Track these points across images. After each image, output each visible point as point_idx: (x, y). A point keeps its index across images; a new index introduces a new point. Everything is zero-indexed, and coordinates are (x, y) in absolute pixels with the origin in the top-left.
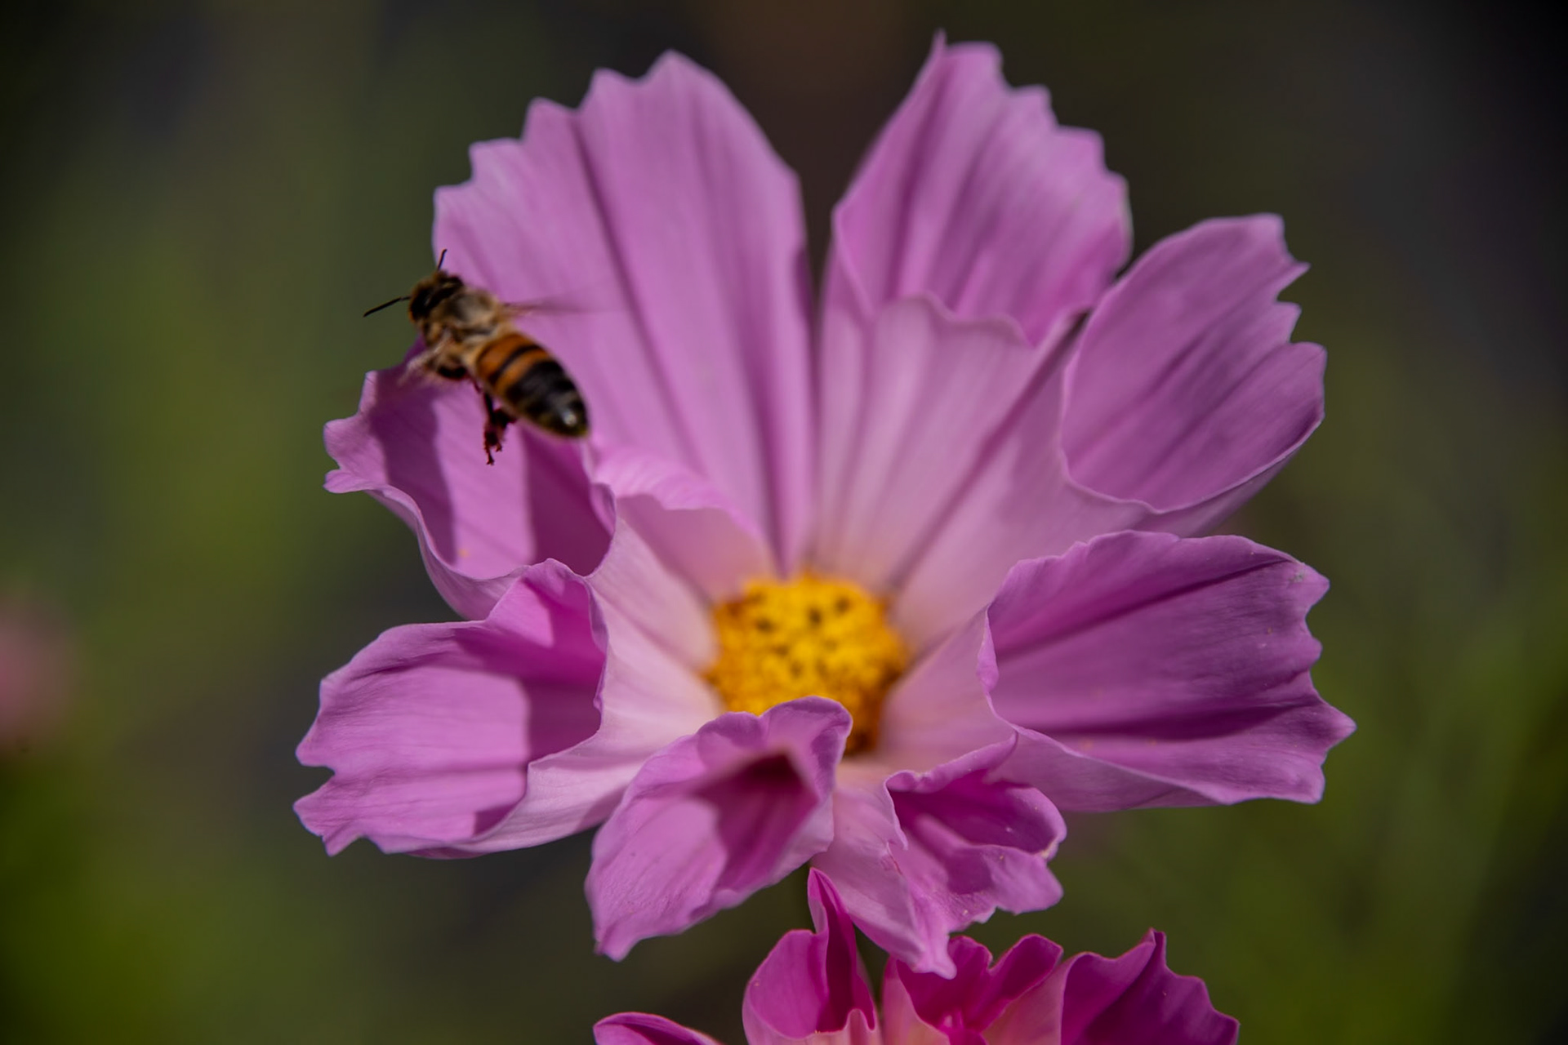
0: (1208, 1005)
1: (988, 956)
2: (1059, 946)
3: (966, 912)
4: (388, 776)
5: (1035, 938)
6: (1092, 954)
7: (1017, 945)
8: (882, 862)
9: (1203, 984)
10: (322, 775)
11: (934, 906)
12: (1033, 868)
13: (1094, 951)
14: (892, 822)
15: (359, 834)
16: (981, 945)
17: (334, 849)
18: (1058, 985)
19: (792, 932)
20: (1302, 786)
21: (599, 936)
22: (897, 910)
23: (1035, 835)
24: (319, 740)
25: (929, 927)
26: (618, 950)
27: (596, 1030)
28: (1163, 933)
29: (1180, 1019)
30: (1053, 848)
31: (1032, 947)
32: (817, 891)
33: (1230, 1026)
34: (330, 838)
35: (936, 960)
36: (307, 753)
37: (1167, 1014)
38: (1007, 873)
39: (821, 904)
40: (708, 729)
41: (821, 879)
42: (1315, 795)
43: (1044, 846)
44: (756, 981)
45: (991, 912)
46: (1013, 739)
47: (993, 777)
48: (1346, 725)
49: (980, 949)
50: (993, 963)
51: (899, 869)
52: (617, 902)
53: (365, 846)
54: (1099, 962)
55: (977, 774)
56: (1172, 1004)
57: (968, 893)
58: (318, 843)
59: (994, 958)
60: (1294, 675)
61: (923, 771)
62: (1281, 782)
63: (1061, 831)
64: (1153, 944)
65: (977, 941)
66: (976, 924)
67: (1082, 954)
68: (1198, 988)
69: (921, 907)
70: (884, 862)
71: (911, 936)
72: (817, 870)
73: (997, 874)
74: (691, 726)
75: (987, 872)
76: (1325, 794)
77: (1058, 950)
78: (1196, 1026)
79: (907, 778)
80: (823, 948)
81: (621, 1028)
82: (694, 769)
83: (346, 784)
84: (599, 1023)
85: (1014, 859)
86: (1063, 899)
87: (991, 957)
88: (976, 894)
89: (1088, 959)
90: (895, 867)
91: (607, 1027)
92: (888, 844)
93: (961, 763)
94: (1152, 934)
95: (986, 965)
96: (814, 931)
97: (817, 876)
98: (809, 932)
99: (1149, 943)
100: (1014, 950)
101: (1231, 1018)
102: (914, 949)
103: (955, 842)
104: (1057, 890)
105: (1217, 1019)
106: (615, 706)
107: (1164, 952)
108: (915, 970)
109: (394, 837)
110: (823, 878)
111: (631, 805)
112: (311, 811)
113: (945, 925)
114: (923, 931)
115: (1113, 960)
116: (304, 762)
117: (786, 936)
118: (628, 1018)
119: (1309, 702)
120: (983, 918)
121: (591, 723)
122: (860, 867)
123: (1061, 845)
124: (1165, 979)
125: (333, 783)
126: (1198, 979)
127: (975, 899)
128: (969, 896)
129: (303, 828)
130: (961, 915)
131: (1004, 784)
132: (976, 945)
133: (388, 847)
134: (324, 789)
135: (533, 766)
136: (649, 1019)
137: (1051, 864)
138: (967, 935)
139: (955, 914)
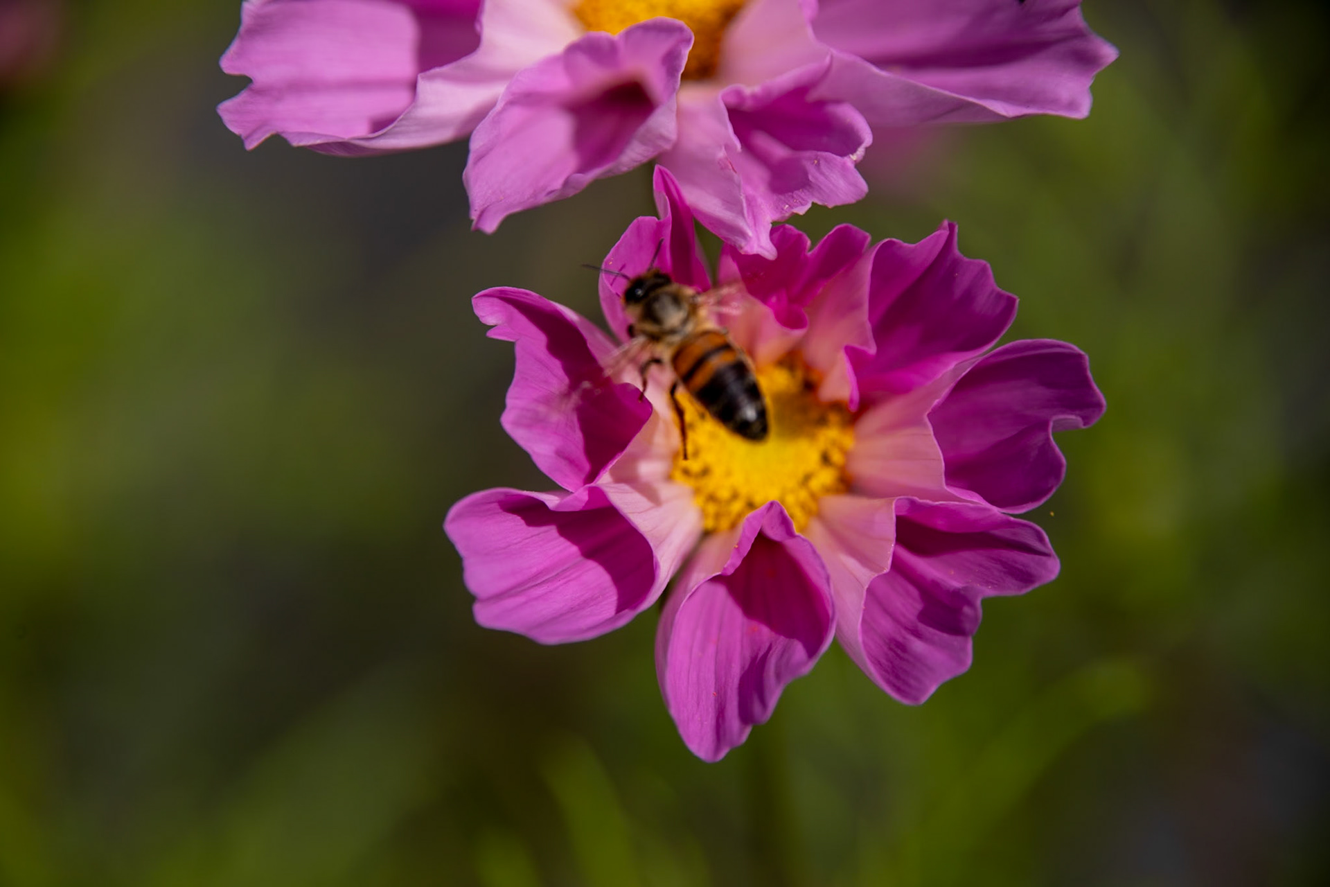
0: (994, 284)
1: (807, 242)
2: (868, 234)
3: (787, 206)
4: (300, 87)
5: (847, 228)
6: (894, 239)
7: (831, 232)
8: (719, 163)
9: (988, 265)
10: (242, 83)
11: (760, 200)
12: (844, 167)
13: (896, 238)
14: (727, 129)
15: (273, 132)
16: (800, 232)
17: (251, 145)
18: (866, 268)
19: (640, 218)
20: (1072, 105)
21: (474, 216)
22: (732, 203)
23: (848, 141)
24: (240, 54)
25: (755, 218)
26: (490, 226)
27: (473, 301)
28: (955, 223)
29: (969, 296)
30: (861, 152)
31: (844, 234)
32: (662, 186)
33: (1011, 301)
34: (249, 136)
35: (760, 244)
36: (229, 64)
37: (958, 292)
38: (822, 174)
39: (665, 194)
40: (573, 49)
41: (665, 176)
42: (1084, 112)
43: (854, 151)
44: (610, 260)
45: (809, 206)
46: (827, 60)
47: (813, 96)
48: (1109, 53)
49: (800, 236)
50: (811, 247)
51: (733, 168)
52: (490, 191)
53: (277, 142)
54: (901, 247)
55: (799, 92)
56: (963, 282)
57: (790, 191)
58: (238, 141)
59: (812, 243)
60: (1066, 10)
61: (751, 89)
62: (1054, 102)
63: (868, 139)
64: (947, 232)
65: (797, 229)
66: (795, 215)
67: (886, 240)
68: (984, 270)
69: (750, 201)
70: (721, 163)
71: (742, 224)
72: (663, 168)
73: (813, 175)
74: (557, 47)
75: (806, 173)
76: (1092, 111)
77: (865, 238)
78: (982, 302)
79: (738, 93)
80: (668, 231)
81: (496, 300)
82: (561, 83)
83: (261, 92)
84: (476, 295)
85: (827, 161)
86: (868, 195)
87: (809, 243)
88: (796, 192)
89: (891, 243)
90: (730, 167)
91: (484, 299)
92: (723, 148)
93: (785, 79)
94: (946, 223)
95: (805, 248)
96: (658, 219)
97: (661, 172)
98: (655, 218)
99: (942, 231)
100: (829, 236)
101: (1010, 294)
102: (743, 234)
103: (779, 151)
104: (864, 187)
105: (1000, 296)
106: (492, 29)
107: (956, 239)
108: (742, 252)
109: (301, 134)
110: (667, 174)
111: (504, 110)
112: (233, 114)
113: (768, 217)
114: (750, 220)
115: (913, 246)
116: (226, 71)
117: (635, 221)
118: (501, 292)
119: (1078, 34)
120: (801, 211)
121: (473, 42)
122: (700, 166)
123: (867, 149)
124: (956, 263)
125: (251, 90)
126: (984, 262)
127: (795, 196)
128: (790, 194)
129: (227, 129)
130: (783, 209)
131: (821, 103)
132: (796, 231)
133: (295, 143)
134: (243, 96)
135: (423, 78)
136: (519, 293)
137: (858, 165)
138: (788, 223)
139: (778, 208)
